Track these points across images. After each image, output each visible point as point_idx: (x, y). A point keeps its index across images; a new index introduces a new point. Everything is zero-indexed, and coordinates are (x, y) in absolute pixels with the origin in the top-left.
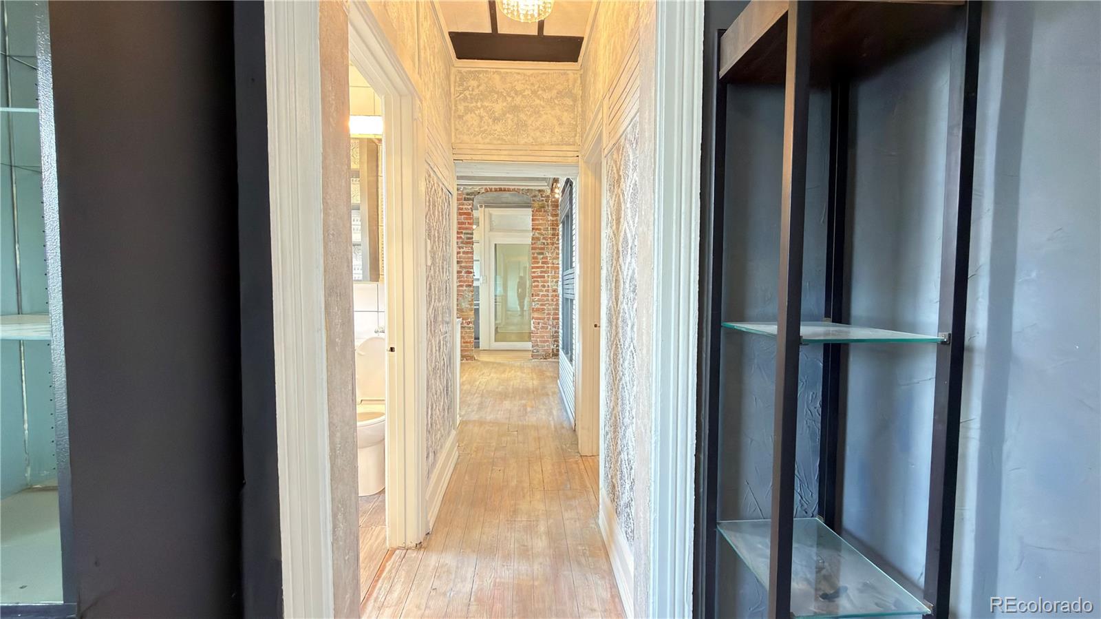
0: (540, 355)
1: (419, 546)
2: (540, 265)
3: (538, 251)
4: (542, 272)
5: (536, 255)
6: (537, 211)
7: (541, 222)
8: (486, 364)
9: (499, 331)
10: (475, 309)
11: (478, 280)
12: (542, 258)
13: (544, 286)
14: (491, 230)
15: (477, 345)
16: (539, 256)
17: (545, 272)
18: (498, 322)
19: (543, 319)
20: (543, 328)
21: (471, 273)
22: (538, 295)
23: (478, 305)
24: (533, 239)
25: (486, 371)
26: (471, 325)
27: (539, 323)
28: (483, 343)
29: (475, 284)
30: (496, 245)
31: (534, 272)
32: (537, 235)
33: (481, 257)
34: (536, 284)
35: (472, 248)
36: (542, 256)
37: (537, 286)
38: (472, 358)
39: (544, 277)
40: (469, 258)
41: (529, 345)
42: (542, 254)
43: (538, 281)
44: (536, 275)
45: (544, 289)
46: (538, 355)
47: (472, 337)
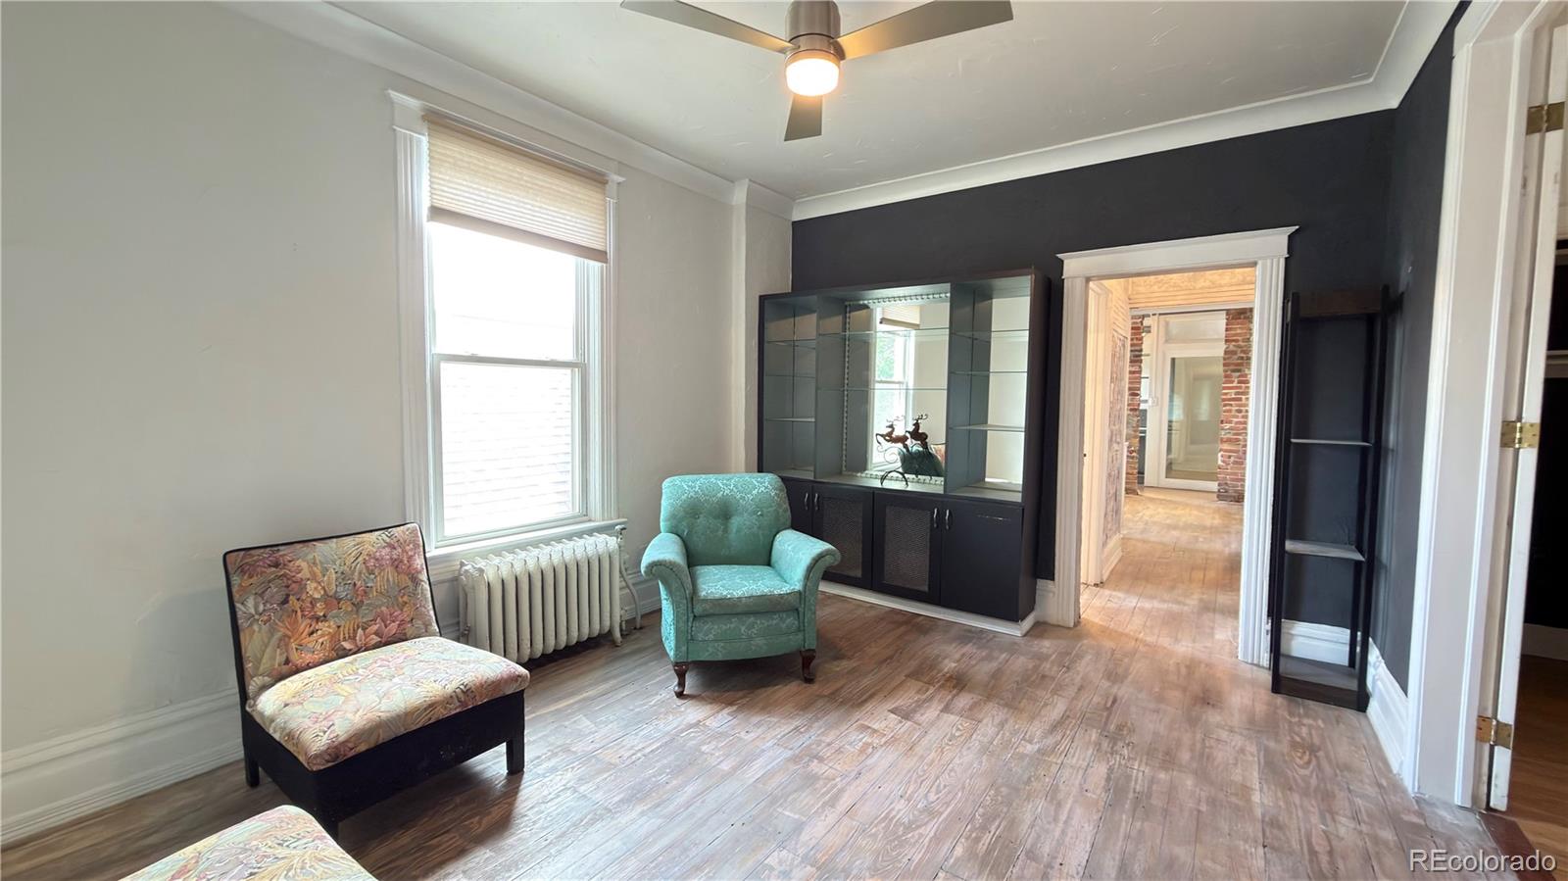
0: (1231, 496)
1: (1096, 585)
2: (1235, 384)
3: (1232, 367)
4: (1236, 394)
5: (1229, 373)
6: (1233, 319)
7: (1239, 331)
8: (1152, 500)
9: (1174, 467)
10: (1141, 437)
11: (1146, 401)
12: (1239, 377)
13: (1240, 411)
14: (1167, 341)
15: (1141, 481)
16: (1233, 374)
17: (1242, 393)
18: (1172, 456)
19: (1237, 452)
20: (1235, 463)
21: (1138, 395)
22: (1230, 422)
23: (1144, 432)
24: (1226, 352)
25: (1151, 506)
26: (1134, 454)
27: (1230, 457)
28: (1149, 478)
29: (1143, 406)
30: (1173, 360)
31: (1226, 394)
32: (1232, 348)
33: (1151, 373)
34: (1228, 408)
35: (1140, 367)
36: (1238, 374)
37: (1230, 411)
38: (1135, 492)
39: (1240, 399)
40: (1136, 378)
41: (1214, 486)
42: (1239, 371)
43: (1231, 405)
44: (1229, 397)
45: (1240, 415)
46: (1227, 496)
47: (1135, 468)
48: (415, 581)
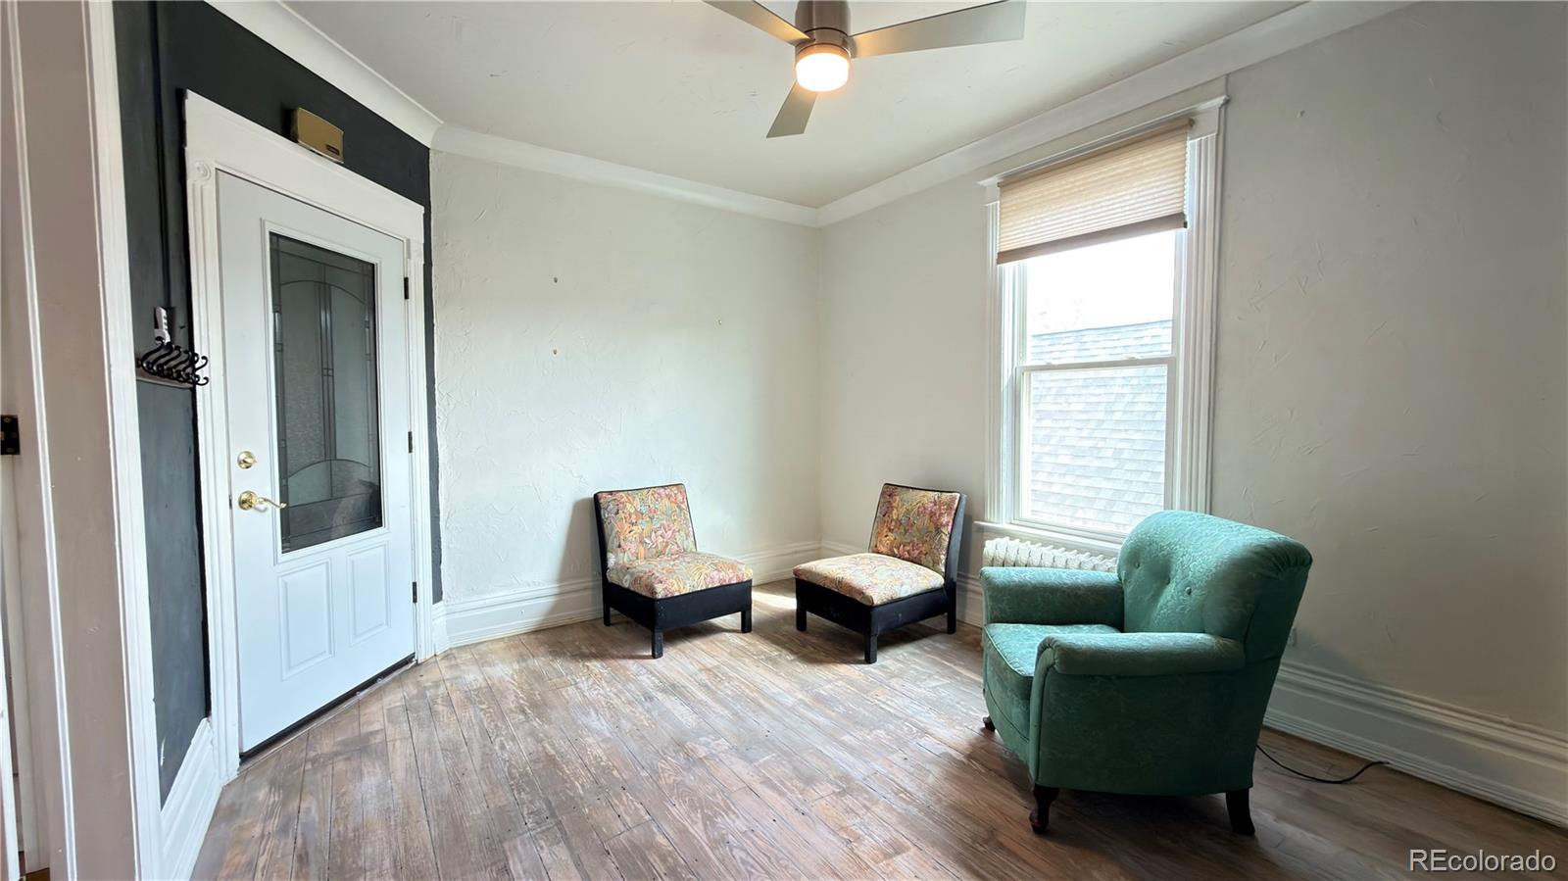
48: (938, 530)
